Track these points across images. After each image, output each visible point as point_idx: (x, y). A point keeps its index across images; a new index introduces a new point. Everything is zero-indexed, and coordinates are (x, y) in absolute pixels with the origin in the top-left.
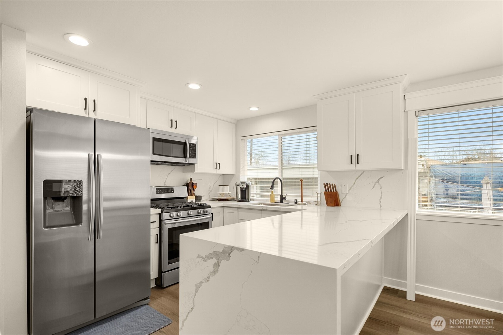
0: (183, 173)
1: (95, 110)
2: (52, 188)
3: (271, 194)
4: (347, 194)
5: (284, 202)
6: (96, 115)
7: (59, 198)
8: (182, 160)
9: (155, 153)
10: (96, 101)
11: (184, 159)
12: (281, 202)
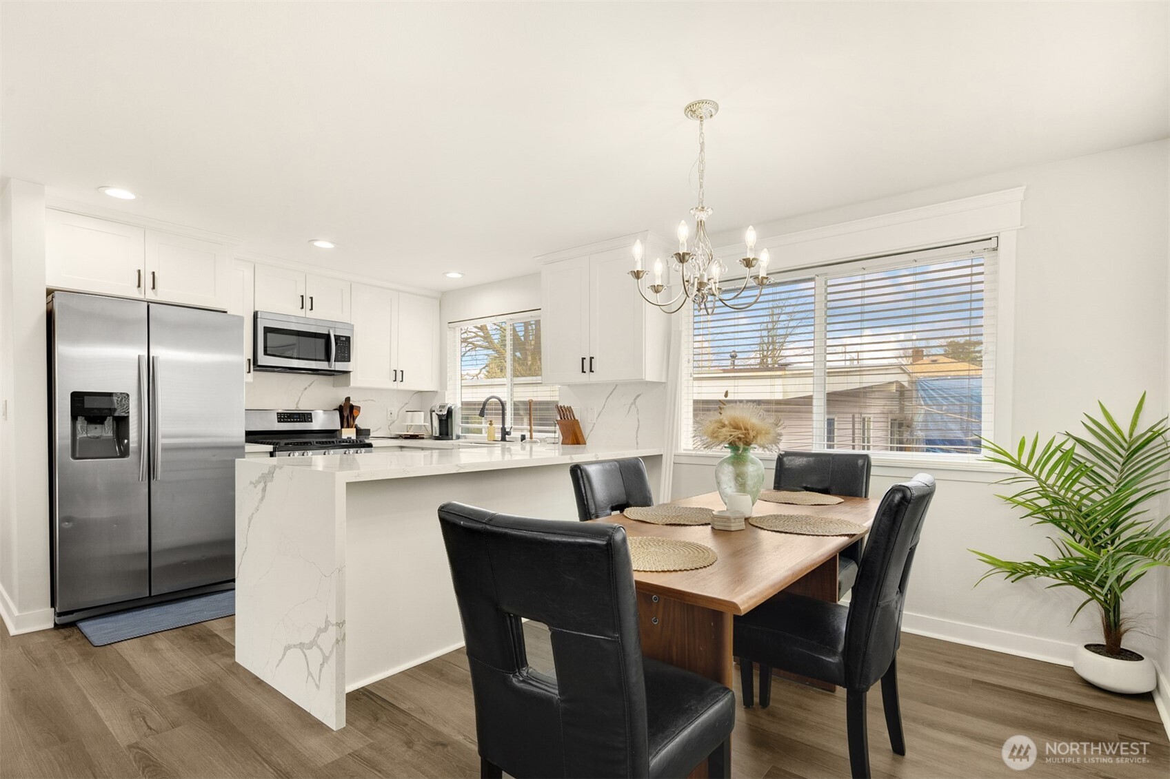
0: (334, 389)
1: (154, 288)
2: (83, 403)
3: (489, 425)
4: (595, 424)
5: (507, 440)
6: (156, 294)
7: (96, 418)
8: (323, 365)
9: (268, 352)
10: (156, 274)
11: (327, 363)
12: (502, 440)
